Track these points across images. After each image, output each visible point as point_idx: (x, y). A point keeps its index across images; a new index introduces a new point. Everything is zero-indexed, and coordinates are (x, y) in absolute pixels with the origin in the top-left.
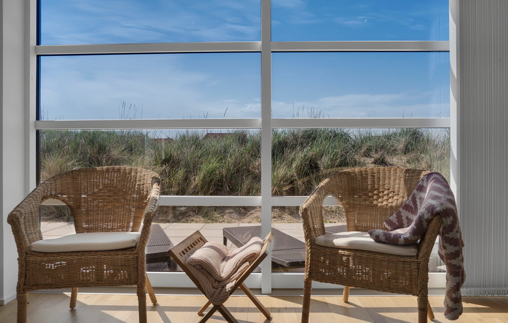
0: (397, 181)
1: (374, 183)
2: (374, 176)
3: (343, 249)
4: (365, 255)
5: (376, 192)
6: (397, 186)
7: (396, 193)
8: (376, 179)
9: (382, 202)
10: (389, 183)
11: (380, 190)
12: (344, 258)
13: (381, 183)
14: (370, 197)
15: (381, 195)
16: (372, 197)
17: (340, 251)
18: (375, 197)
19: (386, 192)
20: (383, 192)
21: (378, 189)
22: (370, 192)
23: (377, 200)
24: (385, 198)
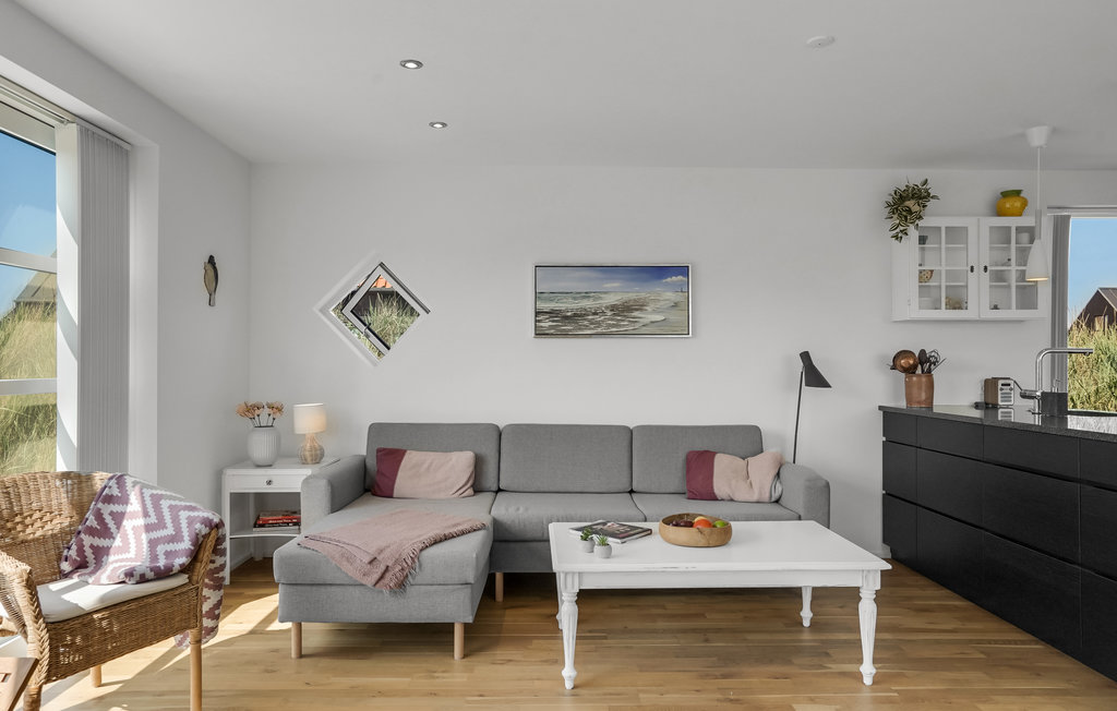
0: (53, 495)
1: (11, 503)
2: (8, 493)
3: (97, 611)
4: (133, 606)
5: (18, 519)
6: (54, 502)
7: (57, 513)
8: (12, 496)
9: (34, 533)
10: (39, 500)
11: (25, 514)
12: (104, 623)
13: (24, 501)
14: (10, 530)
15: (28, 521)
16: (15, 528)
17: (95, 616)
18: (19, 528)
19: (37, 515)
20: (31, 516)
21: (21, 514)
22: (8, 521)
23: (24, 531)
24: (38, 524)
